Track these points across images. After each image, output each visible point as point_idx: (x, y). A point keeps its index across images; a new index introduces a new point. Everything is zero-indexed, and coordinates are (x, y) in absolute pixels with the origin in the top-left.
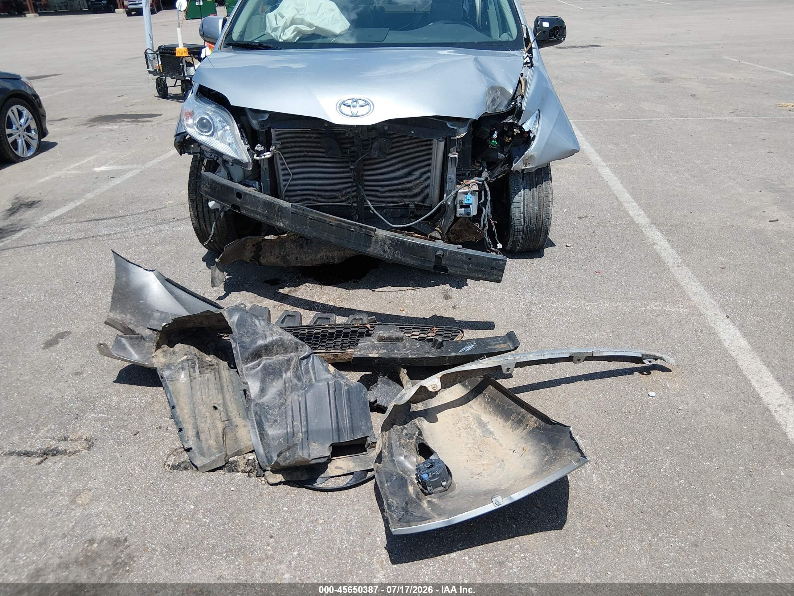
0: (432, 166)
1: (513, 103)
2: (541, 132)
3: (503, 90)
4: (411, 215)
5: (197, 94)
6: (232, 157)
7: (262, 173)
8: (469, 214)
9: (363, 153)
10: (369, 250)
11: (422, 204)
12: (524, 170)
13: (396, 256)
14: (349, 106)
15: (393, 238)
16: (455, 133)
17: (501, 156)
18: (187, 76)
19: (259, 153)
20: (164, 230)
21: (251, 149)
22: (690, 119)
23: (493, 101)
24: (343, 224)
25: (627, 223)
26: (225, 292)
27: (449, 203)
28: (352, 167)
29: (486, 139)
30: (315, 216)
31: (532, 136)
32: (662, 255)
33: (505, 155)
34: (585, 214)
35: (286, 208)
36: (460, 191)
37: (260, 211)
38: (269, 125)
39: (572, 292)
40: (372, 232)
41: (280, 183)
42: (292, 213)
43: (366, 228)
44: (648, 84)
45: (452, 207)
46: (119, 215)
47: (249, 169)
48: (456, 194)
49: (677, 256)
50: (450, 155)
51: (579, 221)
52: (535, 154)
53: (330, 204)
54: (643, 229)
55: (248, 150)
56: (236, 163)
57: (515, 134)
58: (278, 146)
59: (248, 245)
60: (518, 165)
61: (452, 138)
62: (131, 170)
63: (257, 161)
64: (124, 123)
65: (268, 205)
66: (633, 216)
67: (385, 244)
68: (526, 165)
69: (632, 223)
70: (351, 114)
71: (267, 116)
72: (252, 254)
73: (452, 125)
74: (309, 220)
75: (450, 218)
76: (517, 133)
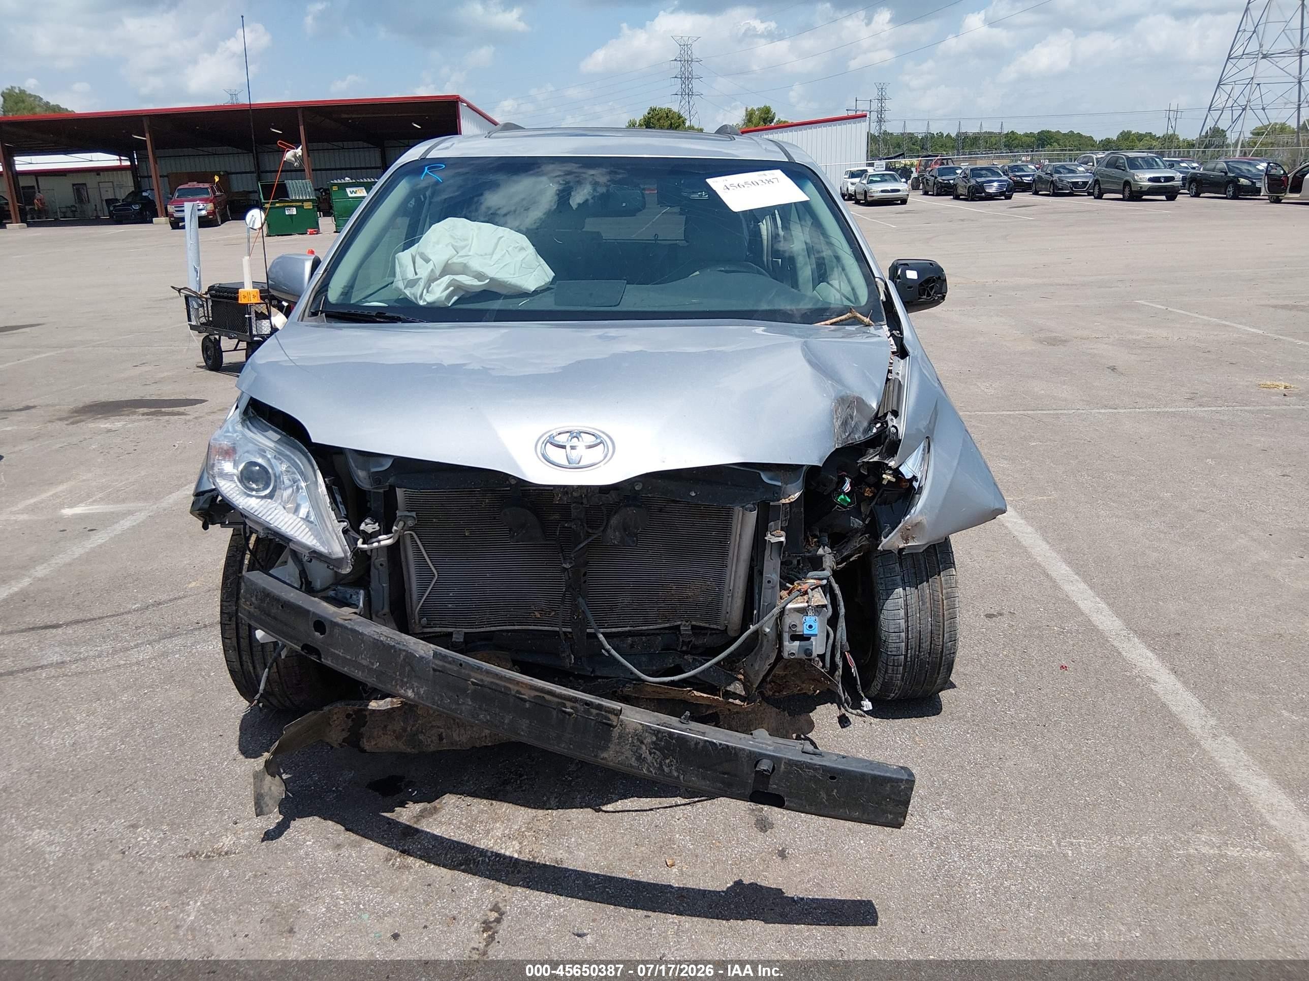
0: (731, 555)
1: (878, 425)
2: (934, 478)
3: (860, 403)
4: (684, 648)
5: (245, 412)
6: (308, 548)
7: (373, 571)
8: (808, 652)
9: (588, 535)
10: (605, 755)
11: (707, 625)
12: (903, 549)
13: (666, 769)
14: (564, 447)
15: (659, 731)
16: (777, 493)
17: (856, 523)
18: (257, 336)
19: (368, 537)
20: (174, 653)
21: (352, 531)
22: (1122, 411)
23: (845, 424)
24: (547, 697)
25: (1082, 629)
26: (281, 817)
27: (768, 630)
28: (567, 566)
29: (830, 494)
30: (485, 678)
31: (916, 485)
32: (1174, 709)
33: (864, 521)
34: (998, 609)
35: (422, 658)
36: (790, 606)
37: (364, 662)
38: (391, 480)
39: (1024, 807)
40: (612, 717)
41: (410, 590)
42: (434, 670)
43: (599, 707)
44: (1029, 348)
45: (772, 636)
46: (89, 616)
47: (344, 572)
48: (782, 612)
49: (1203, 711)
50: (771, 538)
51: (990, 623)
52: (924, 519)
53: (516, 627)
54: (1116, 643)
55: (345, 532)
56: (317, 558)
57: (885, 482)
58: (410, 523)
59: (335, 717)
60: (891, 541)
61: (771, 504)
62: (131, 513)
63: (364, 552)
64: (135, 417)
65: (381, 649)
66: (1087, 611)
67: (642, 743)
68: (907, 540)
69: (1091, 630)
70: (565, 463)
71: (388, 464)
72: (345, 734)
73: (771, 479)
74: (473, 687)
75: (768, 657)
76: (889, 481)
